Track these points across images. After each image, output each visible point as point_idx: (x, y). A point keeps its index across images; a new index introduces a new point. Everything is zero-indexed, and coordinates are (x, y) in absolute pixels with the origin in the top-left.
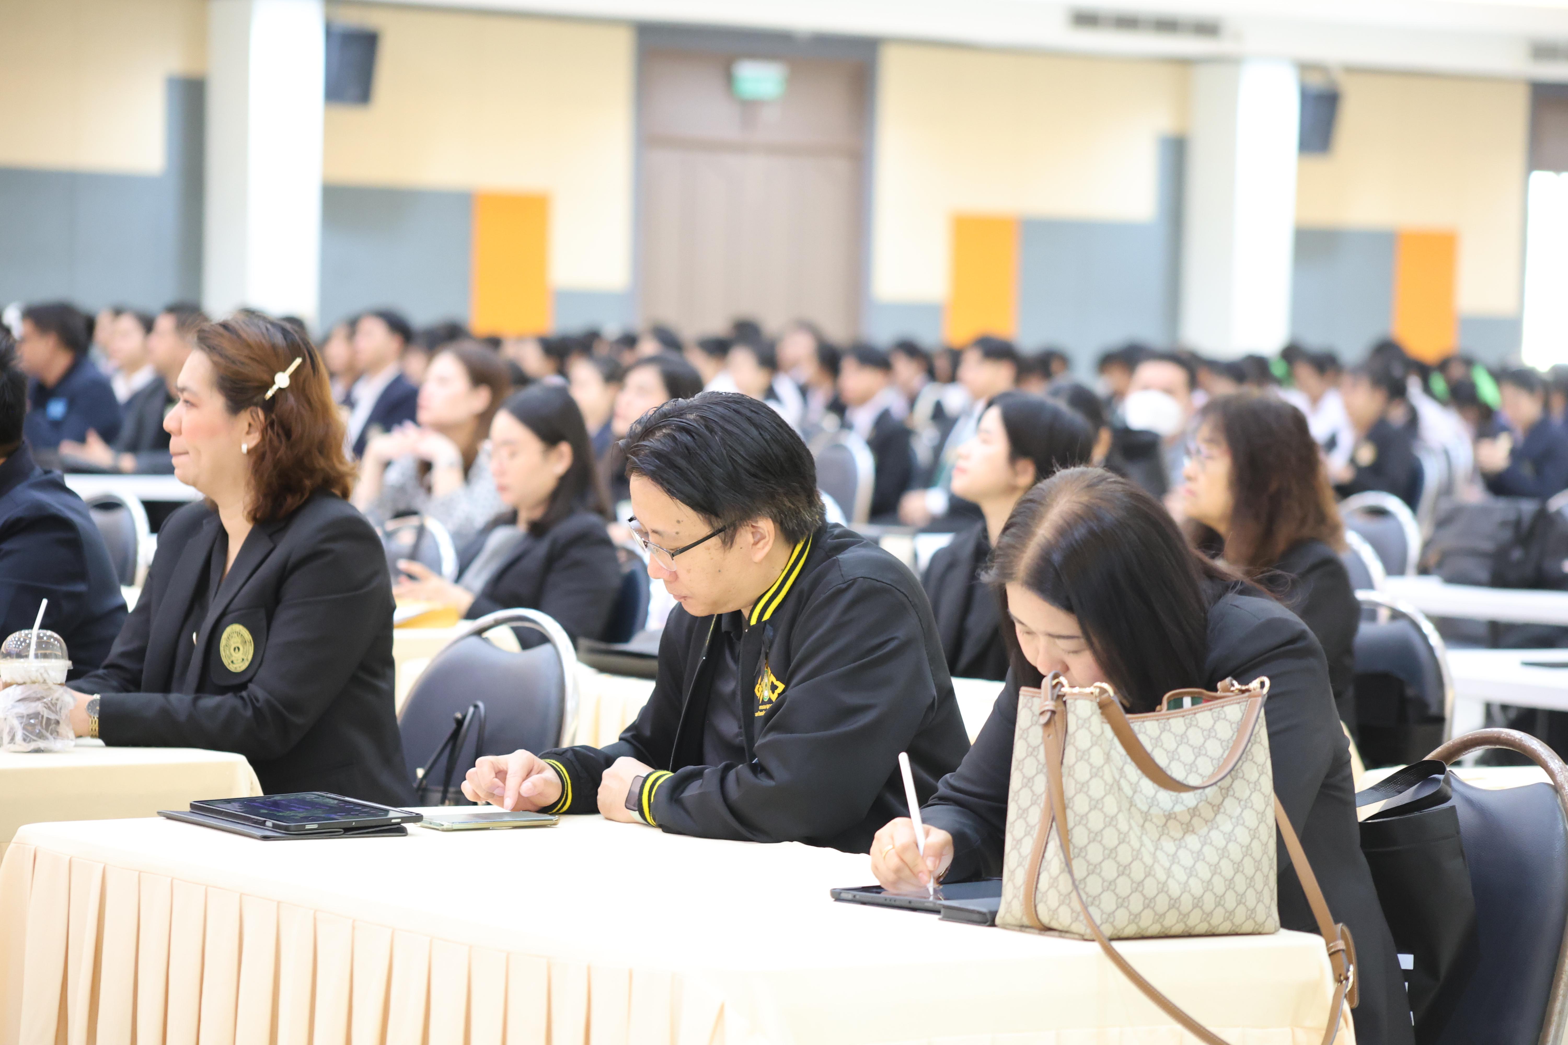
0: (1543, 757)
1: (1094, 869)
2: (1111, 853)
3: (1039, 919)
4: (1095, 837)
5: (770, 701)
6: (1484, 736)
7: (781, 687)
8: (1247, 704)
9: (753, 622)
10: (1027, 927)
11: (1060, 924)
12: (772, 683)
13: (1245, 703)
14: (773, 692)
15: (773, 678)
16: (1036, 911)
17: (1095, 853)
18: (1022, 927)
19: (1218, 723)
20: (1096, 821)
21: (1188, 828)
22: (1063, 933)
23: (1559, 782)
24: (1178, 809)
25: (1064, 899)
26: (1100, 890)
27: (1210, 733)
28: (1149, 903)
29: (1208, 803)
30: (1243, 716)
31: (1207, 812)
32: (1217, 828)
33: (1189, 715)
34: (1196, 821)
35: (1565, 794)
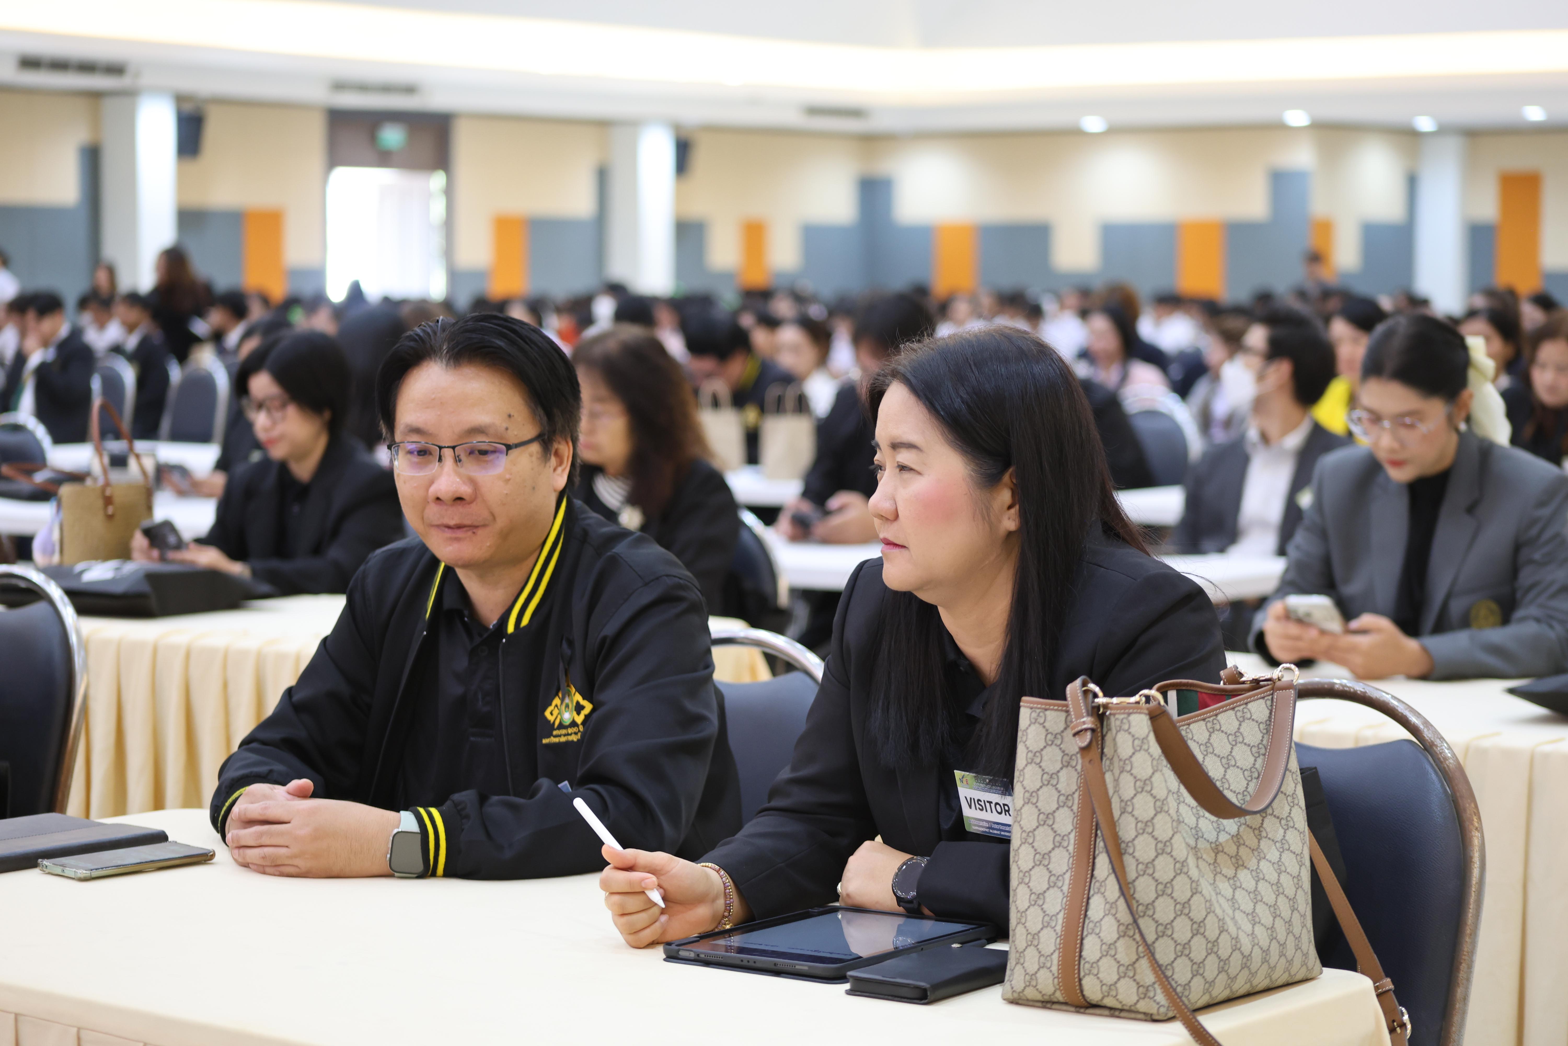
0: (1400, 710)
1: (1164, 931)
2: (1183, 909)
3: (1083, 996)
4: (1164, 889)
5: (574, 724)
6: (1309, 687)
7: (588, 707)
8: (1272, 699)
9: (511, 629)
10: (1058, 1003)
11: (1121, 1002)
12: (578, 703)
13: (1270, 697)
14: (579, 714)
15: (578, 697)
16: (1080, 985)
17: (1164, 910)
18: (1047, 1004)
19: (1244, 725)
20: (1164, 869)
21: (1238, 864)
22: (1116, 1012)
23: (1427, 738)
24: (1223, 838)
25: (1128, 971)
26: (1173, 957)
27: (1236, 738)
28: (1223, 965)
29: (1248, 826)
30: (1271, 713)
31: (1249, 838)
32: (1264, 858)
33: (1209, 717)
34: (1243, 851)
35: (1438, 752)
